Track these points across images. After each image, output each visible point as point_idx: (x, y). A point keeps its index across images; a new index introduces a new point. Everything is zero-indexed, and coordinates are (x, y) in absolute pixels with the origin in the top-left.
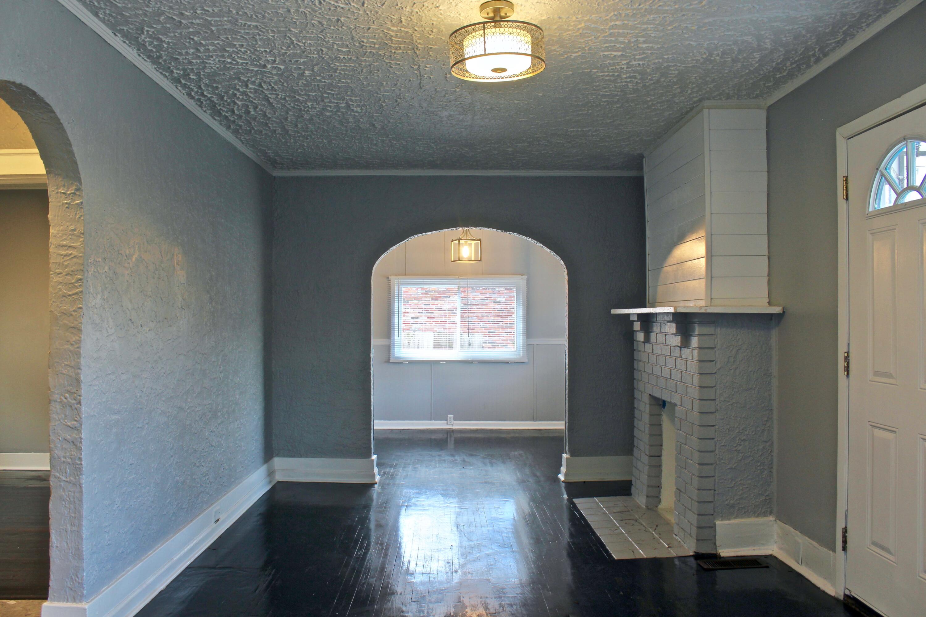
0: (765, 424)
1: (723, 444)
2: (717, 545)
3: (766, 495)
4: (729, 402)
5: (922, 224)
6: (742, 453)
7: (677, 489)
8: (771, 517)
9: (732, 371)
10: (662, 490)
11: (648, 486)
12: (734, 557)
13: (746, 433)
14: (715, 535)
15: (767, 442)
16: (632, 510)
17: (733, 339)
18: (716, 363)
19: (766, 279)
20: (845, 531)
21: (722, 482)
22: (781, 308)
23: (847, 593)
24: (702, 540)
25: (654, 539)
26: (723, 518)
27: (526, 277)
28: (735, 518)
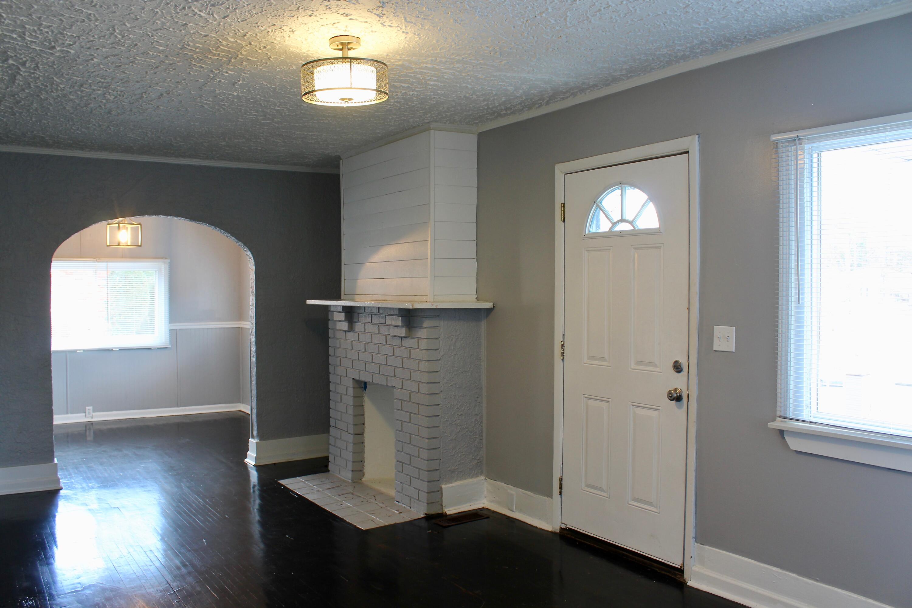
0: (476, 401)
1: (446, 420)
2: (443, 506)
3: (477, 459)
4: (450, 383)
5: (634, 248)
6: (460, 426)
7: (398, 461)
8: (482, 476)
9: (452, 357)
10: (365, 464)
11: (353, 462)
12: (457, 513)
13: (463, 409)
14: (442, 498)
15: (478, 415)
16: (341, 485)
17: (453, 330)
18: (440, 351)
19: (475, 278)
20: (561, 480)
21: (445, 452)
22: (492, 304)
23: (563, 526)
24: (431, 503)
25: (382, 508)
26: (447, 482)
27: (168, 261)
28: (455, 481)
